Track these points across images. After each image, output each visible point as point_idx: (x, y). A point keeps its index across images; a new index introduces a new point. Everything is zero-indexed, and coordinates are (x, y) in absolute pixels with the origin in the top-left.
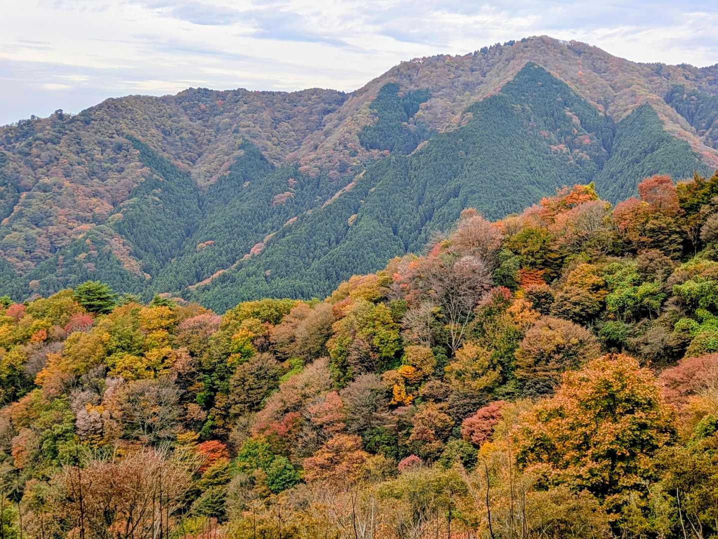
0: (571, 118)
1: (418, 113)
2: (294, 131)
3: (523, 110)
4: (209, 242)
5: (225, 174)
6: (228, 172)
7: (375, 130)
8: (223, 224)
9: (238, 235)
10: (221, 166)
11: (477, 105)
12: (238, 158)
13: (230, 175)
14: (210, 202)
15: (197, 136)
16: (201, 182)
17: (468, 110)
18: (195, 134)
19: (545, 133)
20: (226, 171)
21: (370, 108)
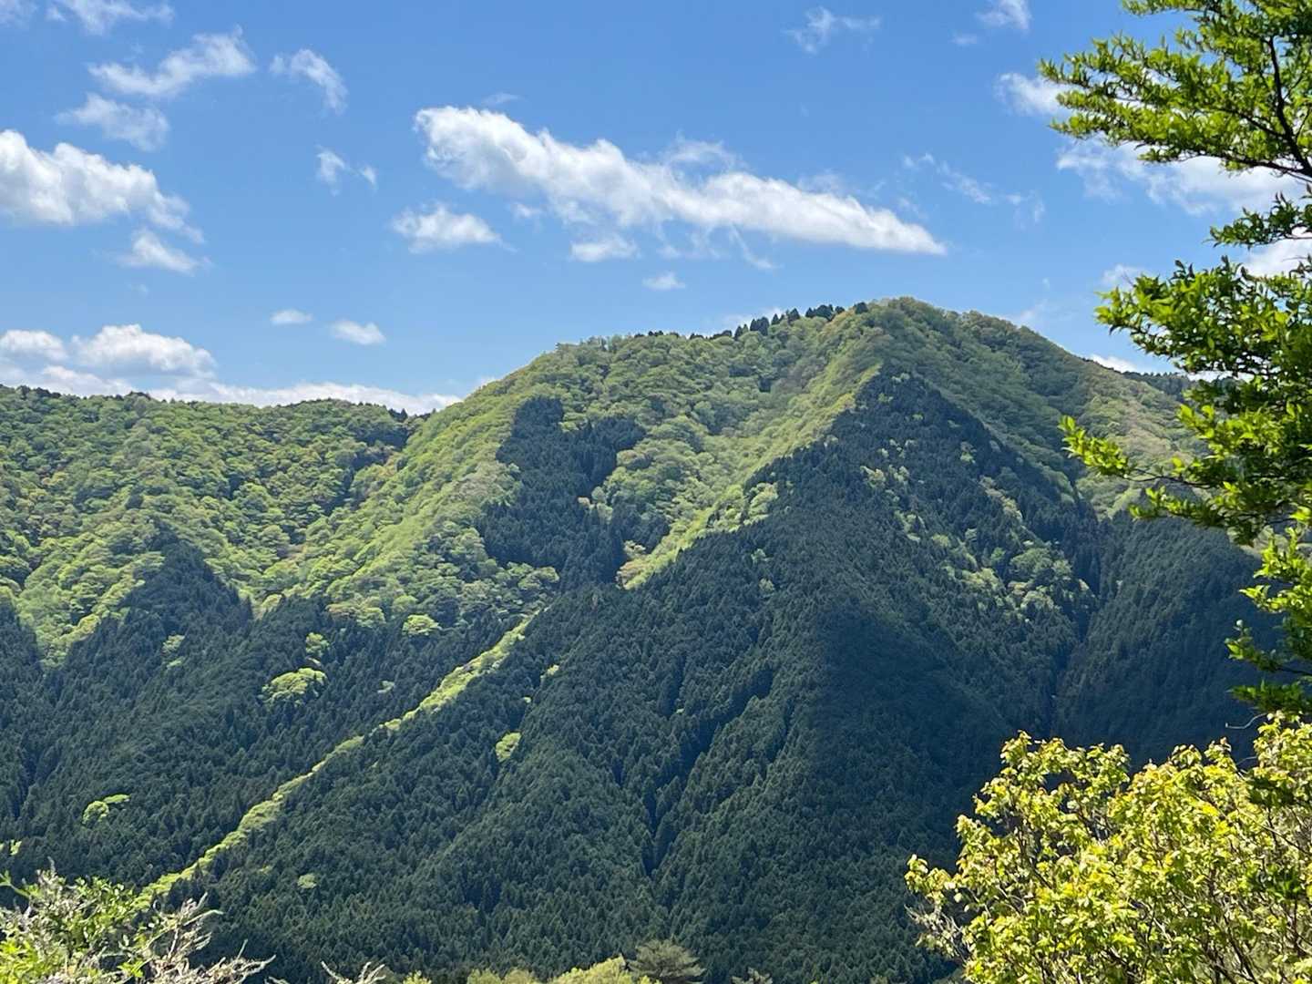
0: (1000, 506)
1: (615, 476)
2: (279, 506)
3: (891, 482)
4: (117, 798)
5: (115, 614)
6: (126, 610)
7: (516, 515)
8: (150, 752)
9: (191, 780)
10: (101, 592)
11: (781, 464)
12: (148, 574)
13: (129, 618)
14: (79, 688)
15: (25, 514)
16: (45, 634)
17: (763, 476)
18: (21, 508)
19: (943, 540)
20: (118, 607)
21: (500, 458)
